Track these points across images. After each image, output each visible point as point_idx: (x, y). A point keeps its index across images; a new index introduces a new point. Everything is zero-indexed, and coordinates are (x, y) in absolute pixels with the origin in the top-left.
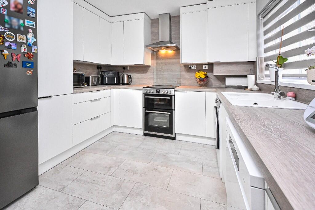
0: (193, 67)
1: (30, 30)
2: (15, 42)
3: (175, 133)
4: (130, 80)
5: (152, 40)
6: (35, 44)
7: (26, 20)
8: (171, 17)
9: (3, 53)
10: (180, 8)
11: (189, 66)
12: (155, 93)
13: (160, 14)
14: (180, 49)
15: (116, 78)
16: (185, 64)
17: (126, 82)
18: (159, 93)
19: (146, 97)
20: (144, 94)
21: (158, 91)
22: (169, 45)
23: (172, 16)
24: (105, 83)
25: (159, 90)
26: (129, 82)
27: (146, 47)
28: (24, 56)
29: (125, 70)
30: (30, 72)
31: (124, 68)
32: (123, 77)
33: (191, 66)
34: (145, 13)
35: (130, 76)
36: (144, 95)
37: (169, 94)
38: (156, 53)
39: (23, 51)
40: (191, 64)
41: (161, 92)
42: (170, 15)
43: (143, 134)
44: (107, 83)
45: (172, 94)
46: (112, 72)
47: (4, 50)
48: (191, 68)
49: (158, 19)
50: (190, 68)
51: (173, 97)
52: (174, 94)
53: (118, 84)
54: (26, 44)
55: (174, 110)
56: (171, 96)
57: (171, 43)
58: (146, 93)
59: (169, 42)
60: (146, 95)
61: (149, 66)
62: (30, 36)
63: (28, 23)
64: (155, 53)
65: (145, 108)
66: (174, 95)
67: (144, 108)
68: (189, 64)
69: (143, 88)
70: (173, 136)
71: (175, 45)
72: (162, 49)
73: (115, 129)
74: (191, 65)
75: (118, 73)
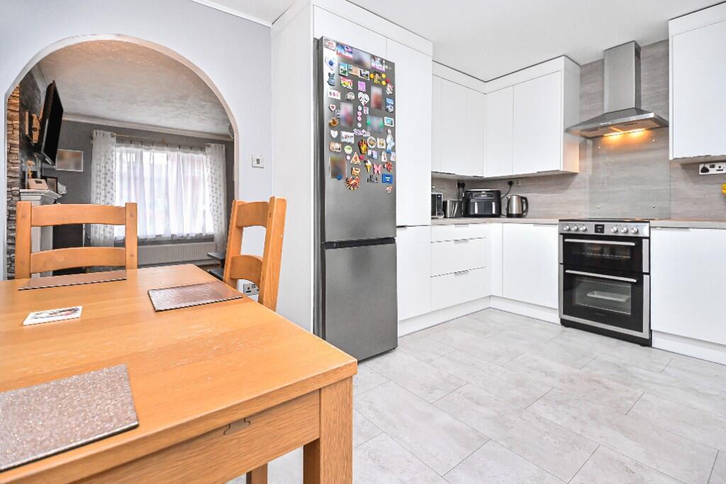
0: (713, 167)
1: (389, 131)
2: (376, 149)
3: (651, 331)
4: (524, 208)
5: (582, 113)
6: (394, 149)
7: (385, 118)
8: (640, 48)
9: (367, 164)
10: (668, 23)
11: (701, 166)
12: (592, 232)
13: (606, 50)
14: (668, 122)
15: (493, 203)
16: (684, 161)
17: (514, 211)
18: (603, 232)
19: (566, 240)
20: (561, 234)
21: (599, 228)
22: (634, 118)
23: (641, 45)
24: (472, 213)
25: (603, 226)
26: (523, 212)
27: (567, 131)
28: (384, 167)
29: (512, 188)
30: (389, 189)
31: (511, 182)
32: (509, 202)
33: (708, 166)
34: (566, 56)
35: (525, 199)
36: (562, 236)
37: (631, 234)
38: (594, 142)
39: (383, 160)
40: (708, 159)
41: (610, 230)
42: (636, 44)
43: (558, 321)
44: (476, 212)
45: (640, 235)
46: (486, 191)
47: (369, 161)
48: (708, 171)
49: (602, 61)
50: (705, 170)
51: (645, 242)
52: (648, 236)
53: (498, 215)
54: (385, 150)
55: (649, 274)
56: (638, 240)
57: (640, 112)
58: (567, 232)
59: (634, 111)
60: (565, 236)
61: (573, 175)
62: (389, 138)
63: (387, 121)
64: (590, 142)
65: (563, 264)
66: (649, 238)
67: (562, 266)
68: (701, 160)
69: (560, 220)
70: (644, 335)
71: (651, 115)
72: (614, 131)
73: (494, 304)
74: (707, 163)
75: (498, 193)
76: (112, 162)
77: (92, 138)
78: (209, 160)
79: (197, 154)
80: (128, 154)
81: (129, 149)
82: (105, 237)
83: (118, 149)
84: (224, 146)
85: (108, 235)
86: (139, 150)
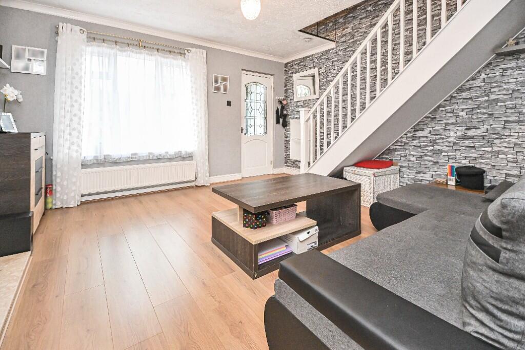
76: (81, 64)
77: (57, 33)
78: (188, 67)
79: (177, 59)
80: (101, 58)
81: (100, 49)
82: (71, 157)
83: (89, 49)
84: (205, 52)
85: (75, 155)
86: (113, 51)
